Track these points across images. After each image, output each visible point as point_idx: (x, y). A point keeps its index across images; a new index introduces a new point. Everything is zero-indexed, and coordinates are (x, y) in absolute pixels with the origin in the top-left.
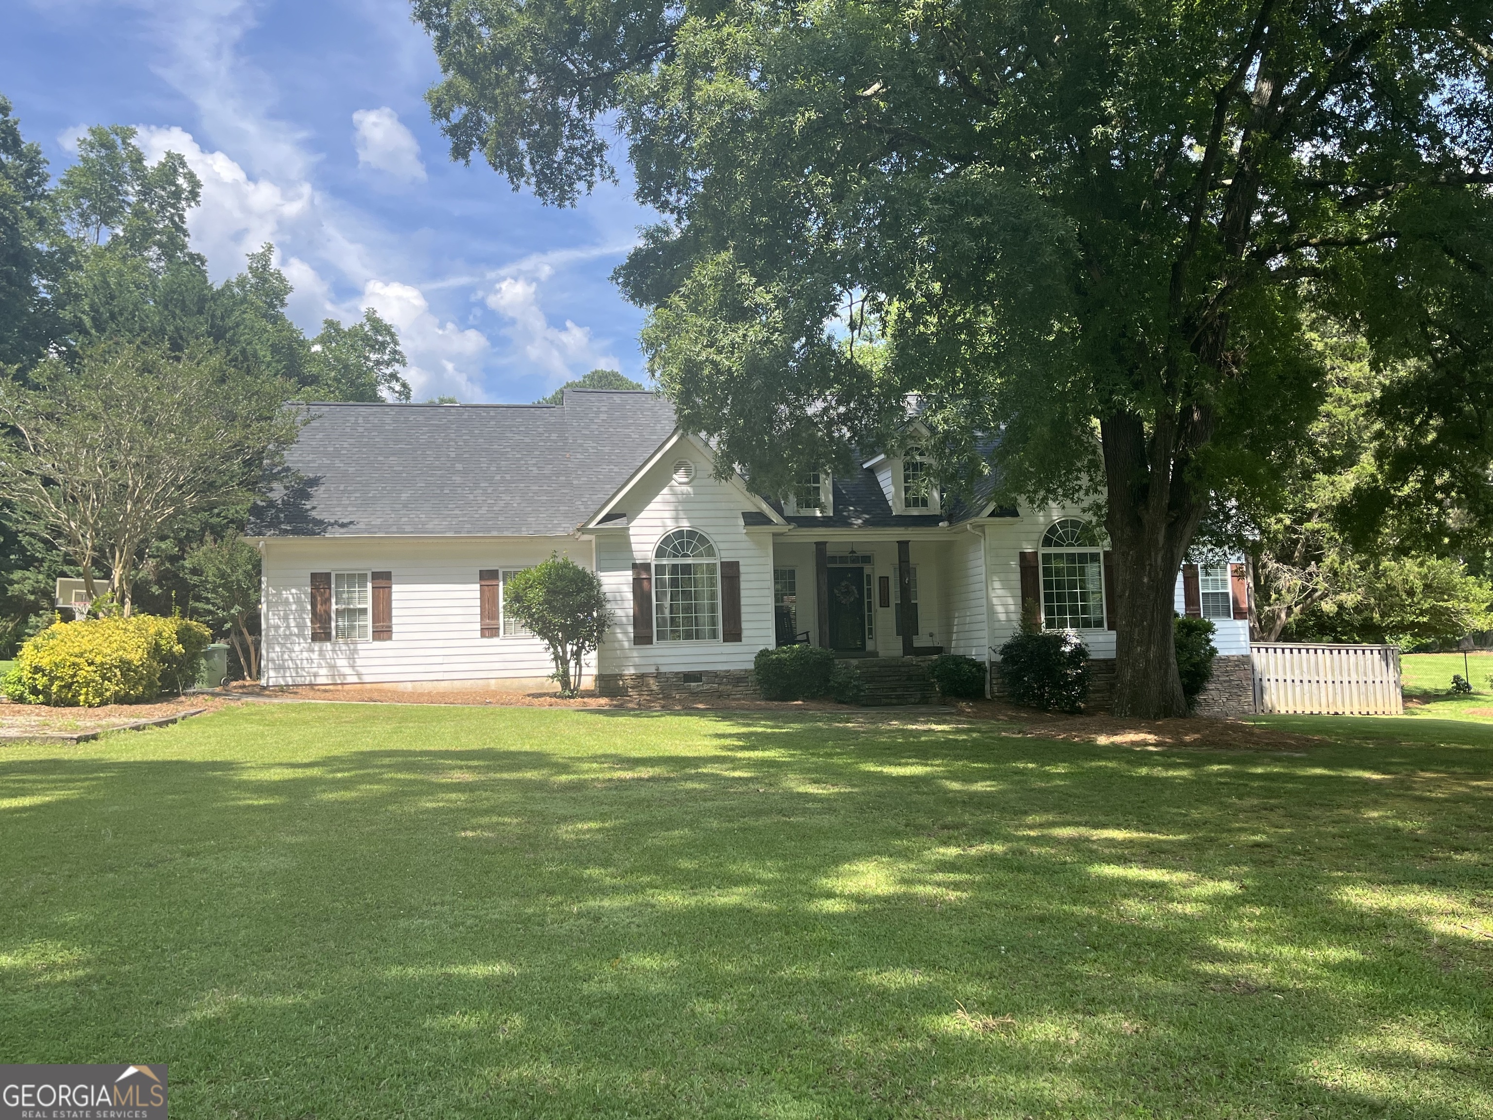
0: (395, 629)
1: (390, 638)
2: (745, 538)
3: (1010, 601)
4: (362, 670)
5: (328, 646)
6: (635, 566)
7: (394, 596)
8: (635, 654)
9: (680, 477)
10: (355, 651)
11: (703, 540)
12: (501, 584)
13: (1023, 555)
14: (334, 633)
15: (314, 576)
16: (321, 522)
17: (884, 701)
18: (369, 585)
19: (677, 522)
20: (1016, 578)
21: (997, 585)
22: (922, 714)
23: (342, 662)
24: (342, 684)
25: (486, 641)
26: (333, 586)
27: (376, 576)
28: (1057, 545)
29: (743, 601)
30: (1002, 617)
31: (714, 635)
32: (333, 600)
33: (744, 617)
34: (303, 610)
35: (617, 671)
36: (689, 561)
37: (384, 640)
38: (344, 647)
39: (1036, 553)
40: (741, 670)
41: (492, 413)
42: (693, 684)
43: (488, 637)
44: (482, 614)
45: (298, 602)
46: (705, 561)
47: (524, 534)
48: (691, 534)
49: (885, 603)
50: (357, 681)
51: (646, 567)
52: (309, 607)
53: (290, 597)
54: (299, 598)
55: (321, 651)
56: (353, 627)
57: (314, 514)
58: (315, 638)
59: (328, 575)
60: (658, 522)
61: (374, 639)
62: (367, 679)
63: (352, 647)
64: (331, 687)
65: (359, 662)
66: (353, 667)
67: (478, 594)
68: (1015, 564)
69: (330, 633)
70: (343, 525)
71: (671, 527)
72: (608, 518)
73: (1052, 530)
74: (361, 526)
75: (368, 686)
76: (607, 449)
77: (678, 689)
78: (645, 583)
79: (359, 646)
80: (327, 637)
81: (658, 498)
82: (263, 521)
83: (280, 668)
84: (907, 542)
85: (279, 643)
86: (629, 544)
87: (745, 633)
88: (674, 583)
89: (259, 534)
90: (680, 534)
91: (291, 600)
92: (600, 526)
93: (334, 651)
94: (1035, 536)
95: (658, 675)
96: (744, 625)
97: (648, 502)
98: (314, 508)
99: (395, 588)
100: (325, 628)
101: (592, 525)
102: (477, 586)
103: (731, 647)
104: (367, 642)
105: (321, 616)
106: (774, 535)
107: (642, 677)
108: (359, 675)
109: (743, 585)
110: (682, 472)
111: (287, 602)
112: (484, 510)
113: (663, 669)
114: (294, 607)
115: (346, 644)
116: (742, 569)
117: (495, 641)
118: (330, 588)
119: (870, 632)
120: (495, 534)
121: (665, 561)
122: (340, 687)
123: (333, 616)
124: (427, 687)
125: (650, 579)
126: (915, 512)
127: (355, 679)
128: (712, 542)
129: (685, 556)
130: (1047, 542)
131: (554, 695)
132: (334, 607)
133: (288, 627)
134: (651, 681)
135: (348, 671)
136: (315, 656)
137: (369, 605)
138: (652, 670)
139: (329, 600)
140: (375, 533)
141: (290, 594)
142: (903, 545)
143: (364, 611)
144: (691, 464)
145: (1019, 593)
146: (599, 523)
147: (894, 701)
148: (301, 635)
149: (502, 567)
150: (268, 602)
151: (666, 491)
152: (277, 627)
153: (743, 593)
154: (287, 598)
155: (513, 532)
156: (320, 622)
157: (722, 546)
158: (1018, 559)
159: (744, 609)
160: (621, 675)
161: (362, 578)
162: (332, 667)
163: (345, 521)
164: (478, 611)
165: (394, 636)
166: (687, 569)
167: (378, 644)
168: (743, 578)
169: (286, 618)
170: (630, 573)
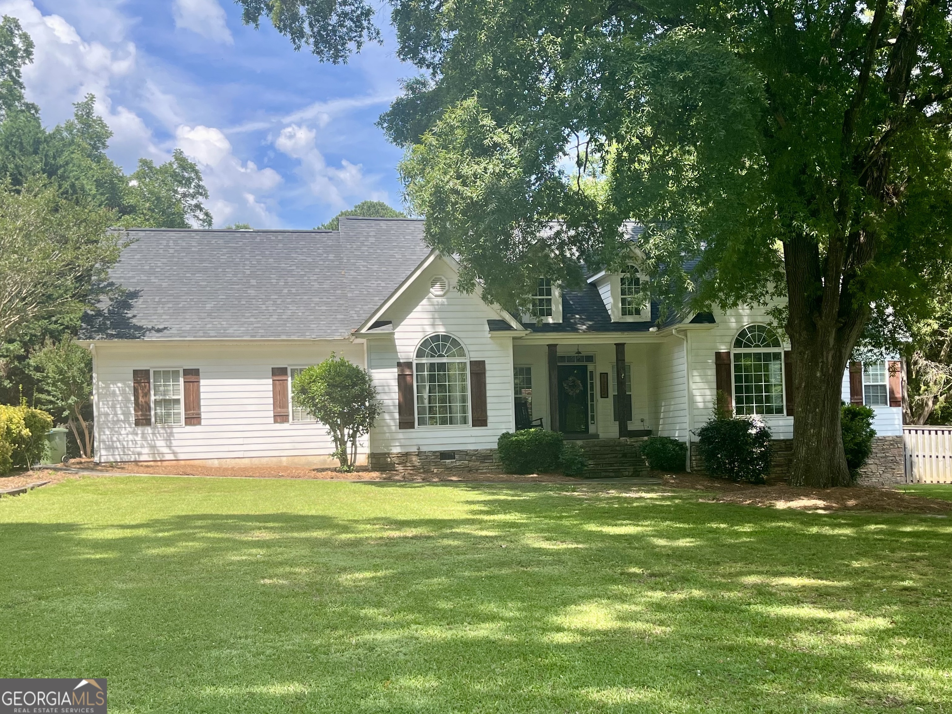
0: (203, 416)
1: (199, 423)
2: (489, 341)
3: (708, 392)
4: (177, 450)
5: (149, 430)
6: (399, 365)
7: (202, 389)
8: (401, 436)
9: (436, 290)
10: (172, 433)
11: (455, 343)
12: (290, 379)
13: (718, 355)
14: (153, 420)
15: (136, 372)
16: (140, 328)
17: (603, 474)
18: (182, 380)
19: (434, 328)
20: (712, 373)
21: (698, 379)
22: (635, 485)
23: (160, 443)
24: (161, 461)
25: (278, 426)
26: (152, 381)
27: (187, 372)
28: (747, 346)
29: (488, 393)
30: (701, 405)
31: (465, 421)
32: (152, 392)
33: (489, 406)
34: (128, 400)
35: (386, 451)
36: (444, 360)
37: (194, 425)
38: (162, 431)
39: (728, 353)
40: (487, 450)
41: (280, 237)
42: (448, 461)
43: (280, 423)
44: (274, 404)
45: (123, 393)
46: (457, 360)
47: (308, 338)
48: (446, 338)
49: (604, 394)
50: (174, 458)
51: (409, 365)
52: (133, 398)
53: (117, 389)
54: (124, 391)
55: (143, 434)
56: (169, 415)
57: (134, 321)
58: (138, 423)
59: (147, 372)
60: (419, 328)
61: (186, 424)
62: (181, 457)
63: (169, 431)
64: (152, 463)
65: (174, 443)
66: (170, 447)
67: (271, 387)
68: (711, 361)
69: (150, 419)
70: (159, 331)
71: (430, 332)
72: (377, 324)
73: (743, 334)
74: (173, 331)
75: (182, 463)
76: (375, 267)
77: (436, 465)
78: (408, 378)
79: (175, 430)
80: (147, 422)
81: (418, 308)
82: (92, 327)
83: (110, 448)
84: (623, 344)
85: (109, 428)
86: (395, 346)
87: (490, 420)
88: (432, 378)
89: (90, 338)
90: (436, 338)
91: (118, 392)
92: (370, 331)
93: (154, 434)
94: (728, 339)
95: (419, 454)
96: (489, 413)
97: (410, 312)
98: (134, 316)
99: (202, 382)
100: (147, 415)
101: (363, 331)
102: (270, 381)
103: (479, 431)
104: (181, 426)
105: (142, 405)
106: (514, 338)
107: (407, 455)
108: (174, 453)
109: (488, 380)
110: (438, 286)
111: (114, 392)
112: (274, 318)
113: (423, 449)
114: (120, 398)
115: (164, 428)
116: (488, 367)
117: (285, 426)
118: (149, 383)
119: (593, 418)
120: (284, 337)
121: (424, 361)
122: (159, 463)
123: (152, 405)
124: (231, 463)
125: (412, 375)
126: (629, 319)
127: (171, 457)
128: (463, 345)
129: (441, 356)
130: (738, 344)
131: (335, 470)
132: (153, 398)
133: (116, 414)
134: (414, 458)
135: (165, 450)
136: (139, 438)
137: (181, 397)
138: (414, 449)
139: (149, 391)
140: (186, 337)
141: (117, 387)
142: (620, 347)
143: (177, 401)
144: (445, 280)
145: (715, 385)
146: (369, 329)
147: (612, 474)
148: (126, 421)
149: (289, 365)
150: (99, 394)
151: (425, 302)
152: (107, 415)
153: (488, 387)
154: (114, 391)
155: (299, 337)
156: (142, 410)
157: (471, 348)
158: (714, 358)
159: (489, 400)
160: (389, 454)
161: (176, 374)
162: (153, 447)
163: (161, 327)
164: (271, 401)
165: (203, 422)
166: (442, 366)
167: (189, 428)
168: (488, 374)
169: (114, 407)
170: (396, 370)
